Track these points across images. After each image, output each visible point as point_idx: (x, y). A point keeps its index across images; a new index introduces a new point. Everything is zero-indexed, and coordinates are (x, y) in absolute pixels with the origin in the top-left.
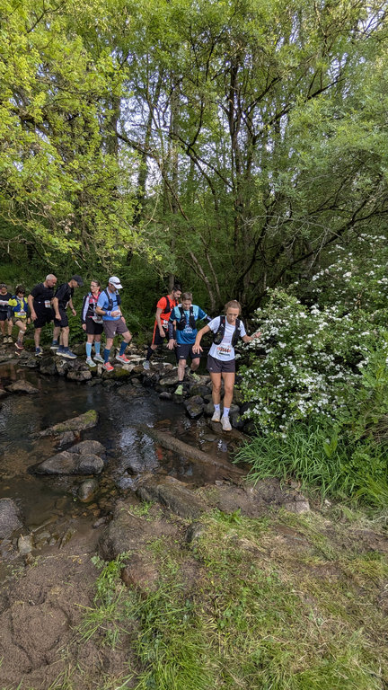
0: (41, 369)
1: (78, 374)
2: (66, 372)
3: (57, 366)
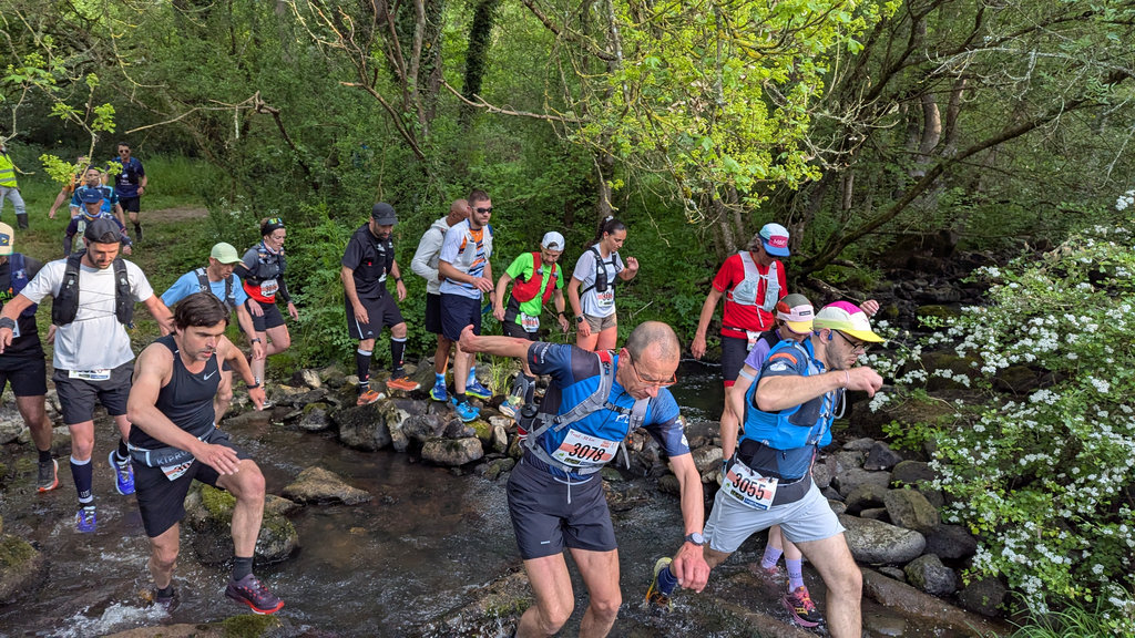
0: (345, 433)
1: (451, 447)
2: (415, 444)
3: (391, 425)
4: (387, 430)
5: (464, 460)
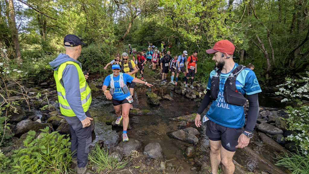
0: (176, 91)
1: (190, 95)
2: (186, 94)
3: (182, 90)
4: (181, 91)
5: (192, 98)
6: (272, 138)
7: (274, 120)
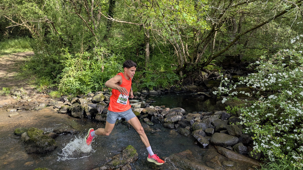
0: (73, 114)
4: (85, 112)
6: (233, 150)
7: (222, 126)
